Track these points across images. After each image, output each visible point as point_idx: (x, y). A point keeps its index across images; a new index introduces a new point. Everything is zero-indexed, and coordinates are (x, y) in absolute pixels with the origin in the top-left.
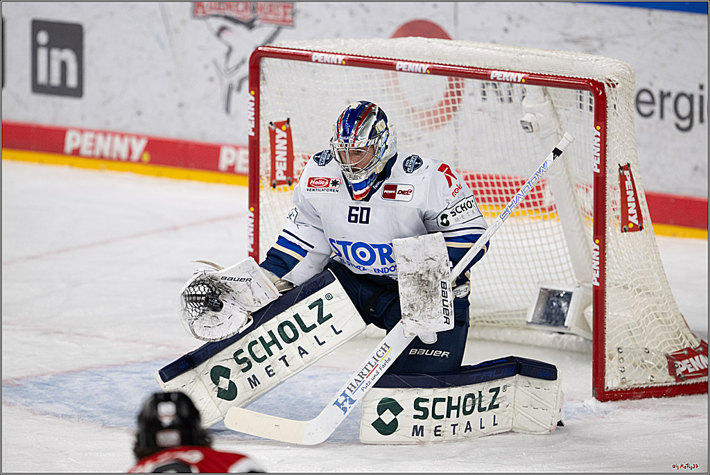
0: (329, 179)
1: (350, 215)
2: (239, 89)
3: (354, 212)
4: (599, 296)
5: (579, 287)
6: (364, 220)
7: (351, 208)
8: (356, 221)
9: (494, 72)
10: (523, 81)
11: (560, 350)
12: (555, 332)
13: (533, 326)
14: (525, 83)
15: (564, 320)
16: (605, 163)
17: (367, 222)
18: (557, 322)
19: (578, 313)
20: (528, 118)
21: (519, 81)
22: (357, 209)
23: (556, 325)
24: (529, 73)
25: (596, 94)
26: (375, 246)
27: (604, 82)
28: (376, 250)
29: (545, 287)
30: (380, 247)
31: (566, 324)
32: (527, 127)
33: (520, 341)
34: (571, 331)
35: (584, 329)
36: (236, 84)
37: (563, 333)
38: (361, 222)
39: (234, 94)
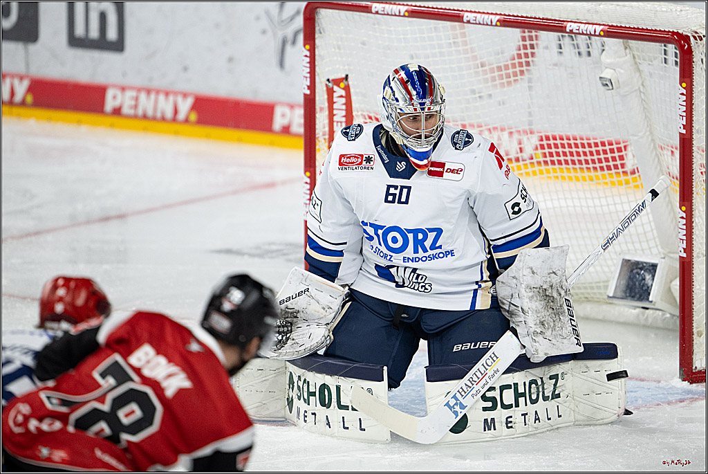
0: (362, 156)
1: (388, 194)
2: (294, 42)
3: (392, 191)
4: (686, 267)
5: (664, 258)
6: (403, 199)
7: (389, 187)
8: (393, 202)
9: (570, 24)
10: (602, 33)
11: (645, 326)
12: (639, 307)
13: (615, 301)
14: (604, 36)
15: (649, 294)
16: (691, 123)
17: (406, 202)
18: (641, 296)
19: (663, 286)
20: (607, 74)
21: (597, 33)
22: (396, 187)
23: (640, 299)
24: (608, 25)
25: (681, 48)
26: (409, 231)
27: (689, 35)
28: (411, 236)
29: (627, 258)
30: (415, 232)
31: (650, 299)
32: (607, 84)
33: (601, 317)
34: (656, 307)
35: (671, 304)
36: (290, 36)
37: (647, 309)
38: (400, 202)
39: (289, 48)
